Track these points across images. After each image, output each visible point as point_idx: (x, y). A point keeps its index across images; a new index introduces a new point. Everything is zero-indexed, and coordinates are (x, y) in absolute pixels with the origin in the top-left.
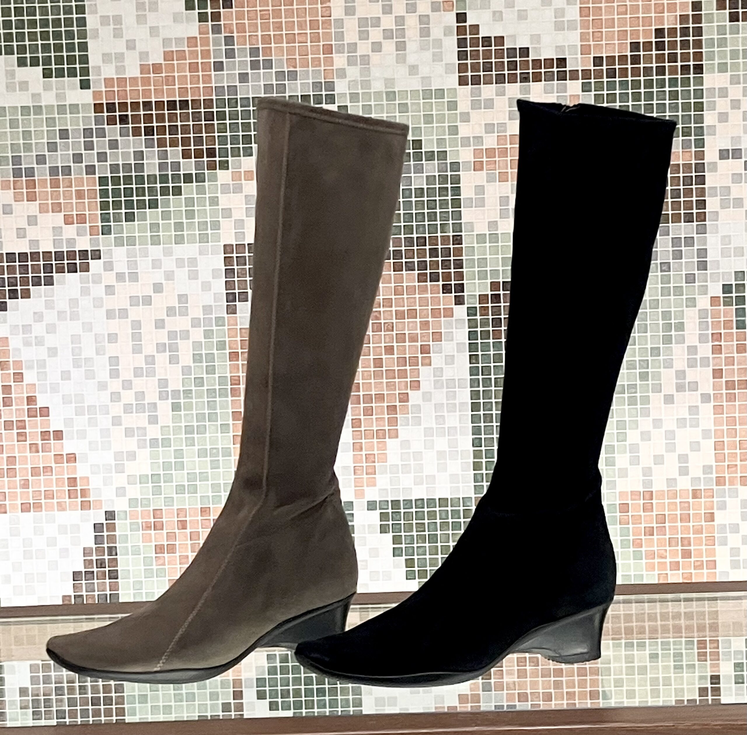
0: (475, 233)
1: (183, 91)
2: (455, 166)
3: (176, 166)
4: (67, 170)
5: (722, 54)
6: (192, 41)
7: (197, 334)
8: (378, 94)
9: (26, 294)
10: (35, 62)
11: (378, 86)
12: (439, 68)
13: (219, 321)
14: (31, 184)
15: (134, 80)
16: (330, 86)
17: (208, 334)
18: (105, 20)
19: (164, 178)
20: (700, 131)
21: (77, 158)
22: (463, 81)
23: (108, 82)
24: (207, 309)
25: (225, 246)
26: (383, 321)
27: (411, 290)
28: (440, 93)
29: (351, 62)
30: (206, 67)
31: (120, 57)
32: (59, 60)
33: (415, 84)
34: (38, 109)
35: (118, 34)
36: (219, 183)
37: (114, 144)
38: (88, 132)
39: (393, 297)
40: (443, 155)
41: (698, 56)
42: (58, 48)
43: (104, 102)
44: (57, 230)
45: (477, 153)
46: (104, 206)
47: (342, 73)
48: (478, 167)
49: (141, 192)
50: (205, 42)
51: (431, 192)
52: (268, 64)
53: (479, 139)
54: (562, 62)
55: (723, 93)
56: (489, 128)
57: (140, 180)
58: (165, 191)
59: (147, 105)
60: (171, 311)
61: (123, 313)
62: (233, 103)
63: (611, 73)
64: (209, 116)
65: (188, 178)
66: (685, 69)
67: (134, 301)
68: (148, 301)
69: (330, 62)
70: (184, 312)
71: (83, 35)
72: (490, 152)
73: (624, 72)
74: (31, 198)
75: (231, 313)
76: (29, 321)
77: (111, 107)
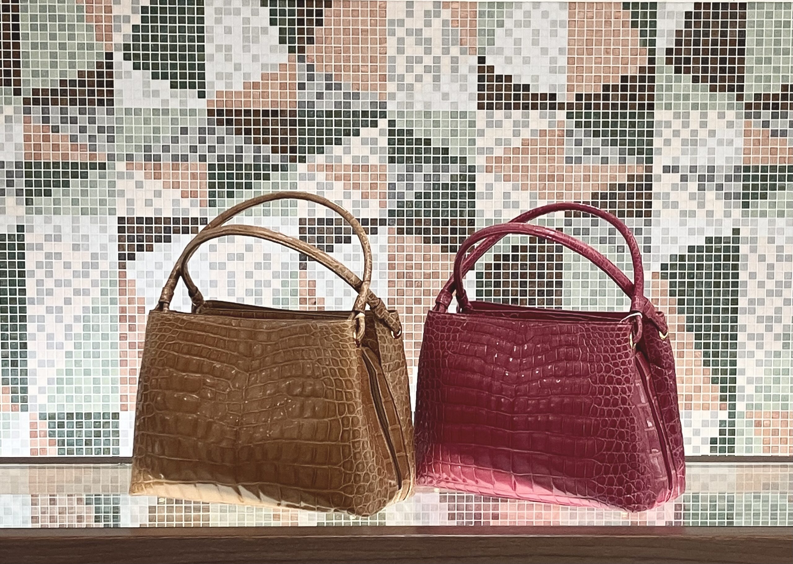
0: (485, 218)
1: (274, 103)
2: (472, 169)
3: (267, 158)
4: (185, 158)
5: (669, 97)
6: (282, 66)
7: (277, 284)
8: (419, 113)
9: (150, 249)
10: (164, 76)
11: (419, 107)
12: (465, 96)
13: (293, 275)
14: (157, 167)
15: (238, 93)
16: (383, 105)
17: (284, 284)
18: (219, 48)
19: (257, 167)
20: (650, 152)
21: (194, 149)
22: (480, 107)
23: (219, 94)
24: (284, 265)
25: (300, 219)
26: (414, 280)
27: (436, 258)
28: (464, 114)
29: (400, 88)
30: (292, 86)
31: (229, 76)
32: (183, 76)
33: (446, 107)
34: (166, 112)
35: (228, 58)
36: (298, 172)
37: (221, 140)
38: (202, 130)
39: (423, 262)
40: (463, 160)
41: (651, 97)
42: (183, 67)
43: (216, 108)
44: (175, 202)
45: (488, 159)
46: (212, 185)
47: (393, 96)
48: (489, 170)
49: (239, 176)
50: (293, 68)
51: (454, 187)
52: (338, 87)
53: (491, 150)
54: (553, 96)
55: (668, 124)
56: (498, 142)
57: (239, 167)
58: (257, 177)
59: (247, 113)
60: (258, 266)
61: (222, 266)
62: (311, 114)
63: (588, 106)
64: (293, 123)
65: (275, 168)
66: (642, 106)
67: (231, 257)
68: (241, 257)
69: (384, 87)
70: (268, 267)
71: (202, 58)
72: (498, 159)
73: (597, 106)
74: (157, 177)
75: (303, 269)
76: (152, 267)
77: (220, 113)
